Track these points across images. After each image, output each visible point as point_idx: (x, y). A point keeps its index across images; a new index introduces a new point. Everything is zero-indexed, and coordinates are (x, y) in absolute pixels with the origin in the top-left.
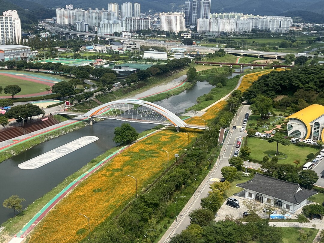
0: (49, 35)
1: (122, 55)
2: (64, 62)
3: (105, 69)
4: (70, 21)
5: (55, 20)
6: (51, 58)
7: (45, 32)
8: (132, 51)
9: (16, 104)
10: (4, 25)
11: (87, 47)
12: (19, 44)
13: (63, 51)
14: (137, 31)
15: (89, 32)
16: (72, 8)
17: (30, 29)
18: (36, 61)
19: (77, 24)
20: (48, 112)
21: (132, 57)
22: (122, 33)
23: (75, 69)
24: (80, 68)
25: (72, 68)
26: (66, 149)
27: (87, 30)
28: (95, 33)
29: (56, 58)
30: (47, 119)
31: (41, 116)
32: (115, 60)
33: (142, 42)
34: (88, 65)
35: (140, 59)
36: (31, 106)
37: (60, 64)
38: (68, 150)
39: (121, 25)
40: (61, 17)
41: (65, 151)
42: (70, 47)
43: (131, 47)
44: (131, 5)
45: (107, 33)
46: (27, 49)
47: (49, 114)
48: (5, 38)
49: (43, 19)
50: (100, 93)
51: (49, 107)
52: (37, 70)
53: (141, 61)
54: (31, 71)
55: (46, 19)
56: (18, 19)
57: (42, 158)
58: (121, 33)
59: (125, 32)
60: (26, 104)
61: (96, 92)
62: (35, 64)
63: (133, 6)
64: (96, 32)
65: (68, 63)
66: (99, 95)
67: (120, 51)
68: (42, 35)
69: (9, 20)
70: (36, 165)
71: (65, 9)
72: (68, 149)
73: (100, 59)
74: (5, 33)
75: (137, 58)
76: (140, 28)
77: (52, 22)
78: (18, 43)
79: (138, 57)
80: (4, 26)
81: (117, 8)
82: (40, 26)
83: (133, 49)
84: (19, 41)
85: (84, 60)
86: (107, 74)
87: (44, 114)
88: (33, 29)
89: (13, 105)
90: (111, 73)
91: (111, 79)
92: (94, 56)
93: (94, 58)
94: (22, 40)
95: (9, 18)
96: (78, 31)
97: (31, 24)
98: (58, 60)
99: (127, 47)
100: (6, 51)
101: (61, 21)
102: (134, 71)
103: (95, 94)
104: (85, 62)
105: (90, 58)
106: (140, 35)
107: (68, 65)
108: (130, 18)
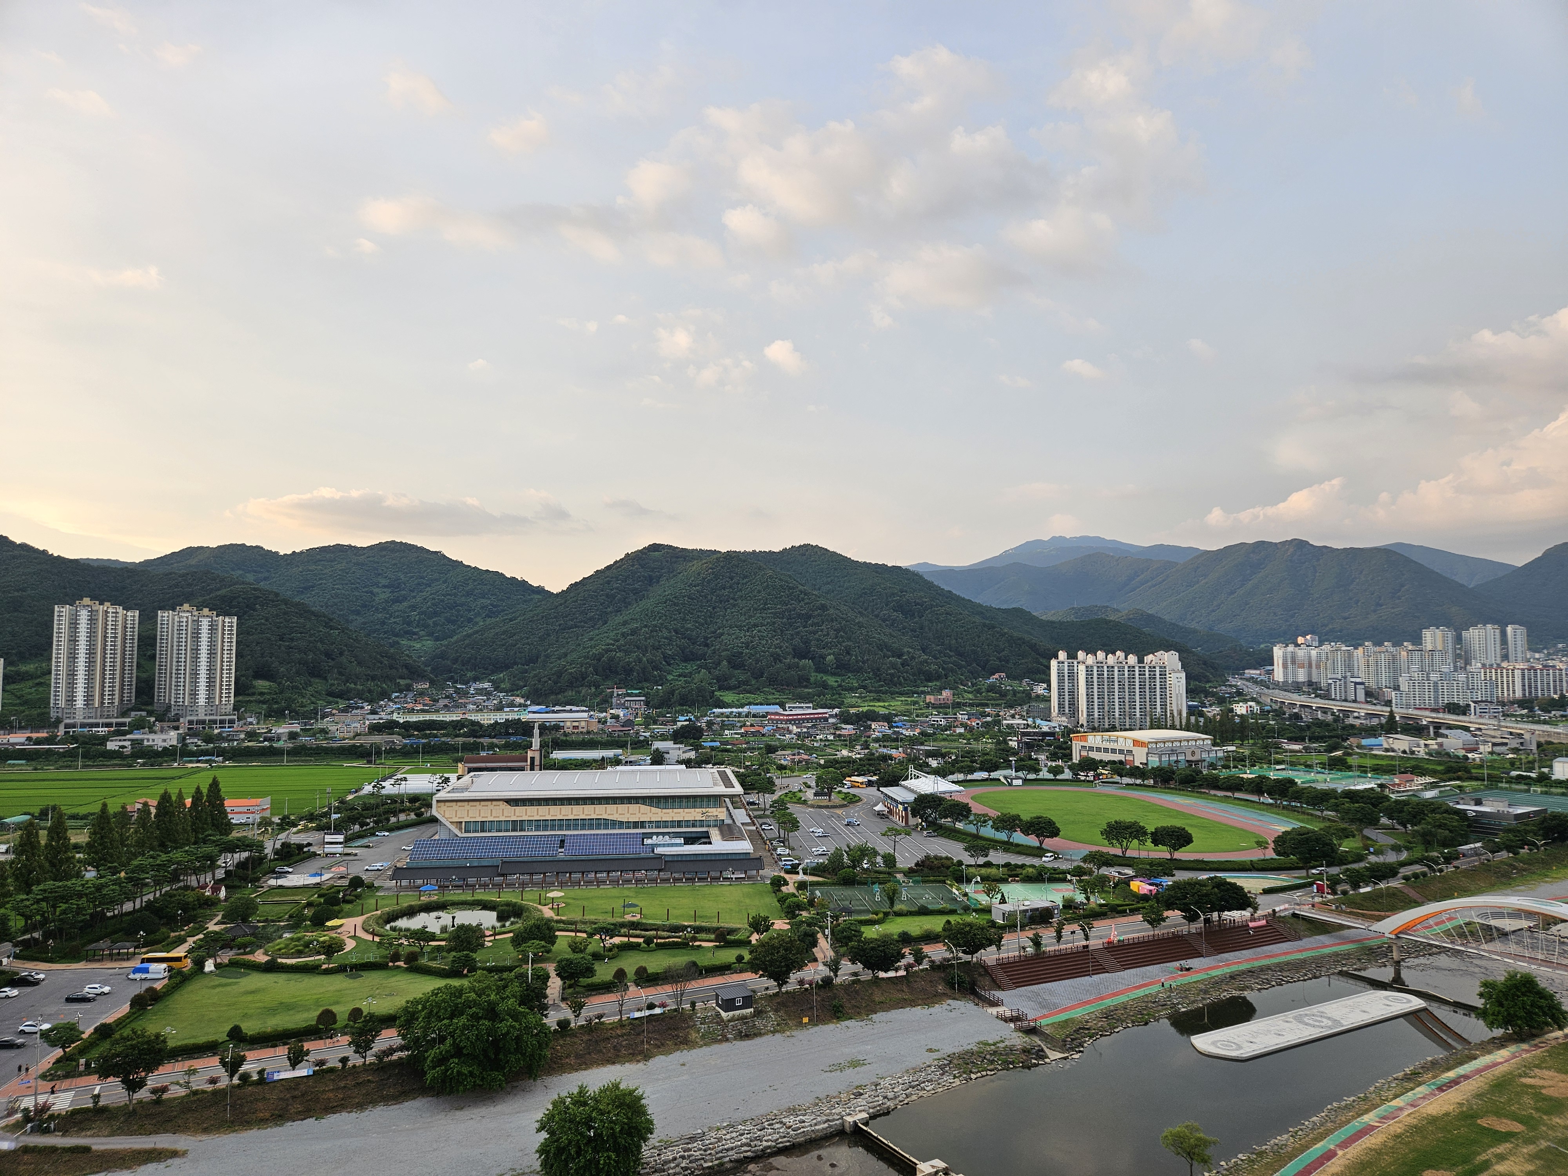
0: (1256, 708)
1: (1481, 767)
2: (1300, 778)
3: (1428, 803)
4: (1310, 674)
5: (1270, 672)
6: (1265, 766)
7: (1246, 701)
8: (1511, 756)
9: (1182, 876)
10: (1147, 684)
11: (1364, 742)
12: (1181, 729)
13: (1296, 747)
14: (1520, 701)
15: (1367, 702)
16: (1316, 644)
17: (1207, 694)
18: (1224, 770)
19: (1330, 681)
20: (1267, 906)
21: (1514, 773)
22: (1472, 705)
23: (1336, 798)
24: (1351, 795)
25: (1327, 794)
26: (1325, 1017)
27: (1361, 696)
28: (1386, 705)
29: (1278, 767)
30: (1263, 922)
31: (1247, 914)
32: (1459, 779)
33: (1544, 731)
34: (1372, 789)
35: (1543, 779)
36: (1221, 884)
37: (1291, 782)
38: (1330, 1023)
39: (1468, 686)
40: (1285, 666)
41: (1322, 1024)
42: (1313, 739)
43: (1506, 744)
44: (1498, 631)
45: (1422, 706)
46: (1203, 740)
47: (1270, 911)
48: (1148, 714)
49: (1238, 670)
50: (1418, 868)
51: (1267, 891)
52: (1229, 794)
53: (1546, 786)
54: (1215, 795)
55: (1246, 671)
56: (1178, 671)
57: (1255, 1029)
58: (1468, 706)
59: (1483, 704)
60: (1211, 879)
61: (1403, 864)
62: (1225, 778)
63: (1504, 634)
64: (1388, 703)
65: (1314, 781)
66: (1416, 876)
67: (1470, 755)
68: (1238, 709)
69: (1158, 673)
70: (1239, 1047)
71: (1297, 645)
72: (1329, 1018)
73: (1409, 775)
74: (1148, 704)
75: (1529, 777)
76: (1530, 693)
77: (1262, 677)
78: (1178, 727)
79: (1533, 775)
80: (1147, 687)
81: (1450, 639)
82: (1231, 686)
83: (1513, 749)
84: (1181, 722)
85: (1358, 773)
86: (1438, 816)
87: (1256, 909)
88: (1213, 695)
89: (1173, 875)
90: (1449, 814)
91: (1451, 831)
92: (1387, 765)
93: (1389, 770)
94: (1188, 719)
95: (1158, 669)
96: (1334, 700)
97: (1208, 681)
98: (1284, 772)
99: (1494, 745)
100: (1152, 743)
101: (1285, 674)
102: (1529, 813)
103: (1402, 870)
104: (1363, 780)
105: (1378, 770)
106: (1531, 709)
107: (1313, 785)
108: (1495, 666)
